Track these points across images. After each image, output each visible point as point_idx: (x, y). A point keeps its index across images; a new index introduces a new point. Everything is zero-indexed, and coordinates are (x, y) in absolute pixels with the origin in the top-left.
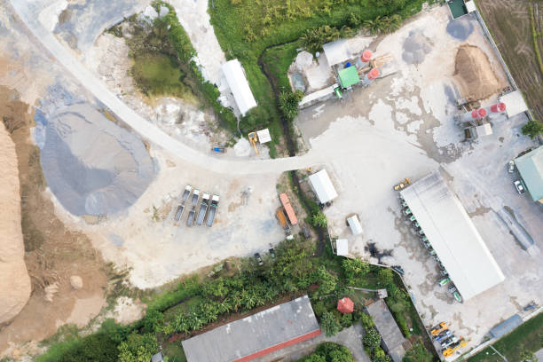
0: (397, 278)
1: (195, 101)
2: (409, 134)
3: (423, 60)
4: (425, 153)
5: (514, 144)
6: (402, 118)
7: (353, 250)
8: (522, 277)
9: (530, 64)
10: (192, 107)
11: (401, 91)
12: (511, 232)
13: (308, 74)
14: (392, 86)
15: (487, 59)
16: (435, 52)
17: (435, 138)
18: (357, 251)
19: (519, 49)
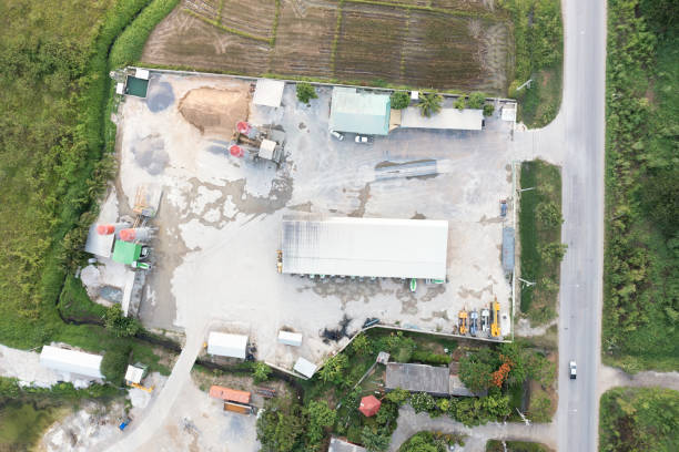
0: (376, 332)
1: (64, 411)
2: (233, 219)
3: (168, 156)
4: (263, 215)
5: (315, 115)
6: (213, 215)
7: (319, 356)
8: (465, 196)
9: (243, 47)
10: (68, 417)
11: (184, 198)
12: (408, 178)
13: (107, 282)
14: (174, 205)
15: (208, 88)
16: (167, 139)
17: (256, 195)
18: (322, 353)
19: (220, 48)
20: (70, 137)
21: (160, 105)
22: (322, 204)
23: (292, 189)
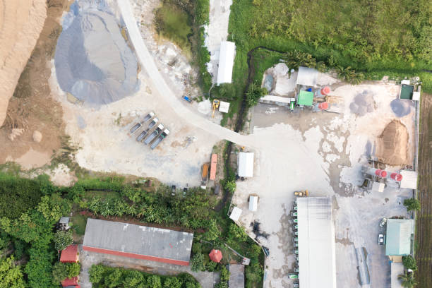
0: (262, 256)
1: (189, 56)
2: (325, 161)
3: (363, 115)
4: (329, 180)
5: (394, 207)
6: (327, 147)
7: (243, 220)
10: (185, 59)
12: (358, 268)
13: (278, 81)
14: (332, 122)
15: (408, 138)
16: (374, 114)
17: (341, 174)
18: (244, 222)
20: (374, 51)
21: (396, 109)
22: (339, 215)
23: (347, 196)
